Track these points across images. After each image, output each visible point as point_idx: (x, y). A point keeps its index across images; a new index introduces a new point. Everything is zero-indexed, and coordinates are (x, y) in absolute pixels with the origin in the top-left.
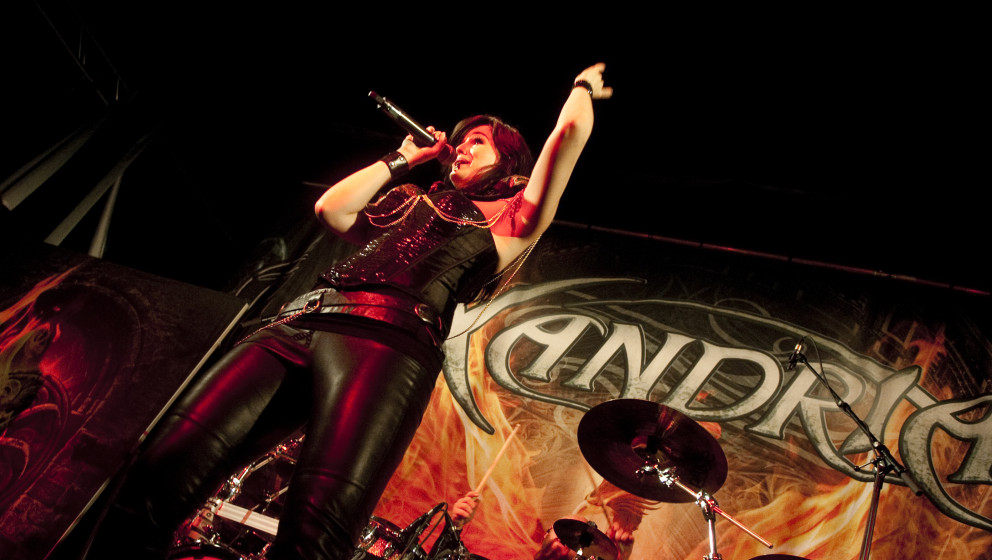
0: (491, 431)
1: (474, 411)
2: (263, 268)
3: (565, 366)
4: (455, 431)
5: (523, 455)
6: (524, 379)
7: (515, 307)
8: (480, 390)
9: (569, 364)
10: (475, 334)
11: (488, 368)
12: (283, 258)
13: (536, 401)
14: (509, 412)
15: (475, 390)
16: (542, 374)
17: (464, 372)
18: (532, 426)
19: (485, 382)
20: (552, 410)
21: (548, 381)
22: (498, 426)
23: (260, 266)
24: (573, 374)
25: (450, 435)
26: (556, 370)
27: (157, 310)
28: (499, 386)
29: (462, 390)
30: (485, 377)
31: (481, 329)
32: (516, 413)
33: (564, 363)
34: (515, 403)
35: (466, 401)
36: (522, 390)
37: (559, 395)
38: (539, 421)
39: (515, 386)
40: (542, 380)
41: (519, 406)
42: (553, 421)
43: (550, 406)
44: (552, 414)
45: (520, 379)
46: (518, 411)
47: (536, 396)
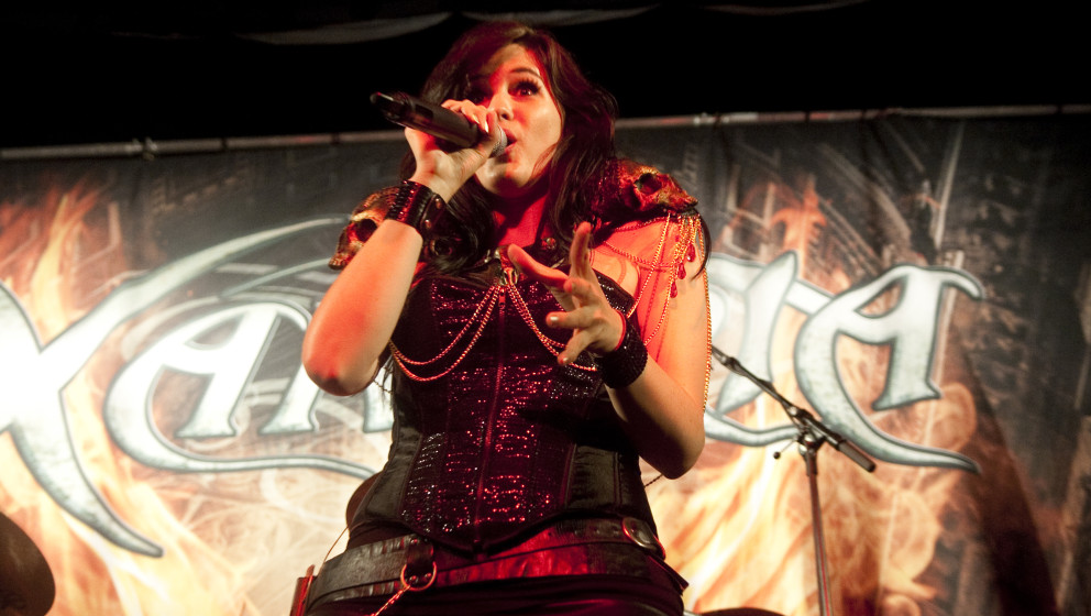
0: (158, 554)
1: (115, 528)
3: (256, 401)
4: (90, 575)
5: (228, 574)
6: (190, 443)
7: (134, 320)
8: (114, 486)
9: (262, 394)
10: (70, 388)
11: (117, 445)
13: (224, 477)
14: (180, 508)
15: (106, 491)
16: (221, 427)
17: (72, 464)
18: (230, 521)
19: (120, 471)
20: (256, 482)
21: (234, 435)
22: (166, 540)
24: (273, 411)
25: (83, 584)
26: (243, 412)
28: (148, 469)
29: (81, 499)
30: (116, 461)
31: (82, 376)
32: (193, 508)
33: (251, 396)
34: (187, 490)
35: (93, 515)
36: (193, 465)
37: (261, 452)
38: (238, 508)
39: (175, 460)
40: (222, 436)
41: (195, 492)
42: (264, 501)
43: (251, 476)
44: (259, 490)
45: (182, 446)
46: (196, 502)
47: (221, 466)
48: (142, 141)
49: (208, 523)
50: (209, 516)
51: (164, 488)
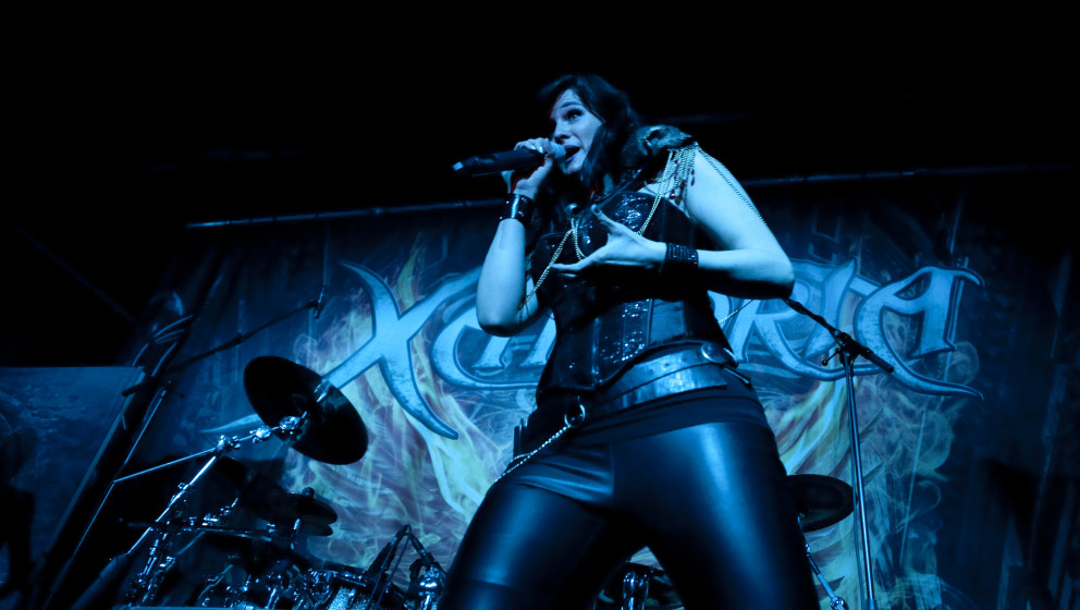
0: (455, 436)
1: (432, 420)
2: (157, 331)
3: (517, 348)
4: (416, 447)
5: (495, 451)
6: (477, 371)
7: (450, 301)
8: (433, 395)
9: (520, 344)
10: (414, 340)
11: (436, 372)
12: (181, 313)
13: (496, 392)
14: (469, 410)
15: (428, 397)
16: (495, 362)
17: (411, 383)
19: (437, 388)
20: (514, 396)
21: (503, 368)
22: (462, 429)
23: (155, 328)
24: (525, 354)
25: (411, 452)
26: (508, 354)
27: (31, 408)
28: (452, 387)
29: (414, 402)
30: (435, 382)
31: (420, 333)
32: (477, 410)
33: (514, 345)
34: (474, 400)
35: (420, 412)
36: (478, 384)
37: (518, 379)
38: (503, 411)
39: (468, 382)
40: (496, 368)
41: (478, 401)
42: (518, 407)
43: (511, 392)
44: (515, 400)
45: (473, 373)
46: (479, 406)
47: (494, 386)
48: (464, 202)
49: (484, 419)
50: (486, 415)
51: (460, 397)
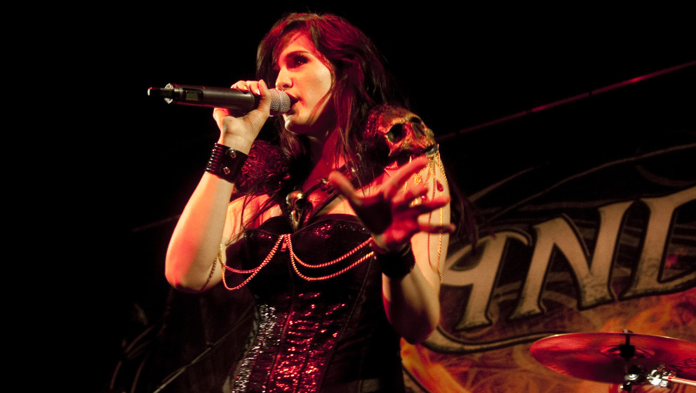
3: (501, 299)
6: (463, 333)
8: (420, 368)
9: (505, 294)
13: (489, 353)
14: (462, 379)
15: (415, 371)
16: (481, 319)
18: (496, 384)
19: (423, 357)
20: (510, 354)
21: (490, 323)
26: (494, 308)
30: (419, 351)
32: (471, 377)
33: (498, 296)
34: (466, 366)
36: (467, 347)
37: (510, 334)
38: (501, 373)
39: (456, 346)
40: (483, 326)
41: (472, 367)
42: (517, 367)
43: (506, 351)
44: (512, 359)
45: (459, 336)
46: (473, 372)
47: (485, 346)
49: (482, 386)
50: (482, 381)
51: (450, 366)
